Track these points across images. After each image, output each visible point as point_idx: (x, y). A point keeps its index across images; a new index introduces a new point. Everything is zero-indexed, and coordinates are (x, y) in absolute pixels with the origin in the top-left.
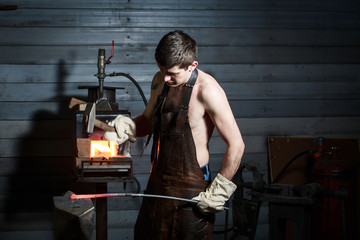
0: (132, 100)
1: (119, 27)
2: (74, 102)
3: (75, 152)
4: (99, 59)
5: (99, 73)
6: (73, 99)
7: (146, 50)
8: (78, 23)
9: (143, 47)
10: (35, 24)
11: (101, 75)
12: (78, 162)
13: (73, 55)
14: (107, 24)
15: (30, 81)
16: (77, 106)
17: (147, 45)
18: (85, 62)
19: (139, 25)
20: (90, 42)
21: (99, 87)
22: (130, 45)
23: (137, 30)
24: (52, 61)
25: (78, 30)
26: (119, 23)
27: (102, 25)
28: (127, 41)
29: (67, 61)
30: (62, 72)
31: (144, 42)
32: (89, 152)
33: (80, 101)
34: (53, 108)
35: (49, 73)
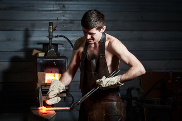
0: (66, 50)
1: (59, 10)
2: (35, 52)
3: (36, 80)
4: (50, 28)
5: (49, 36)
6: (35, 50)
7: (74, 23)
8: (36, 8)
9: (72, 22)
10: (12, 8)
11: (50, 37)
12: (39, 85)
13: (33, 26)
14: (52, 9)
15: (9, 40)
16: (37, 54)
17: (74, 20)
18: (40, 29)
19: (70, 9)
20: (43, 18)
21: (49, 44)
22: (64, 20)
23: (68, 12)
24: (22, 29)
25: (36, 12)
26: (58, 8)
27: (49, 9)
28: (63, 18)
29: (30, 29)
30: (27, 35)
31: (72, 19)
32: (45, 80)
33: (38, 51)
34: (22, 55)
35: (19, 35)
